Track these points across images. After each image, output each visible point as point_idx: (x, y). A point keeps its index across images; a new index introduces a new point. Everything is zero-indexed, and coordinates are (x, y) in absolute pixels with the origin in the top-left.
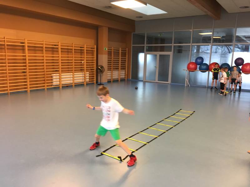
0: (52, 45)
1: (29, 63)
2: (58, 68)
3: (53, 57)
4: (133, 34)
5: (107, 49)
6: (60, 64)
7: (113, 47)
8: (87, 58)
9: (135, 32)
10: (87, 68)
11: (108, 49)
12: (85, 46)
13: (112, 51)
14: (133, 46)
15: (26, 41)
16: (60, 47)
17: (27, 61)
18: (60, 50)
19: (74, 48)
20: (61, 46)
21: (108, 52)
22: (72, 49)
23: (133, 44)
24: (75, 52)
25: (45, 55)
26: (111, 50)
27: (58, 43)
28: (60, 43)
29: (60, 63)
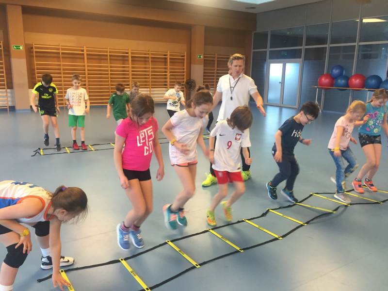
0: (123, 53)
1: (88, 74)
2: (129, 81)
3: (124, 67)
4: (254, 34)
5: (202, 57)
6: (131, 77)
7: (216, 54)
8: (170, 69)
9: (256, 30)
10: (170, 82)
11: (204, 57)
12: (169, 54)
13: (216, 59)
14: (254, 52)
15: (85, 49)
16: (130, 55)
17: (87, 72)
18: (130, 59)
19: (150, 56)
20: (132, 53)
21: (204, 60)
22: (148, 58)
23: (253, 49)
24: (151, 61)
25: (109, 65)
26: (214, 57)
27: (128, 50)
28: (130, 50)
29: (130, 75)
